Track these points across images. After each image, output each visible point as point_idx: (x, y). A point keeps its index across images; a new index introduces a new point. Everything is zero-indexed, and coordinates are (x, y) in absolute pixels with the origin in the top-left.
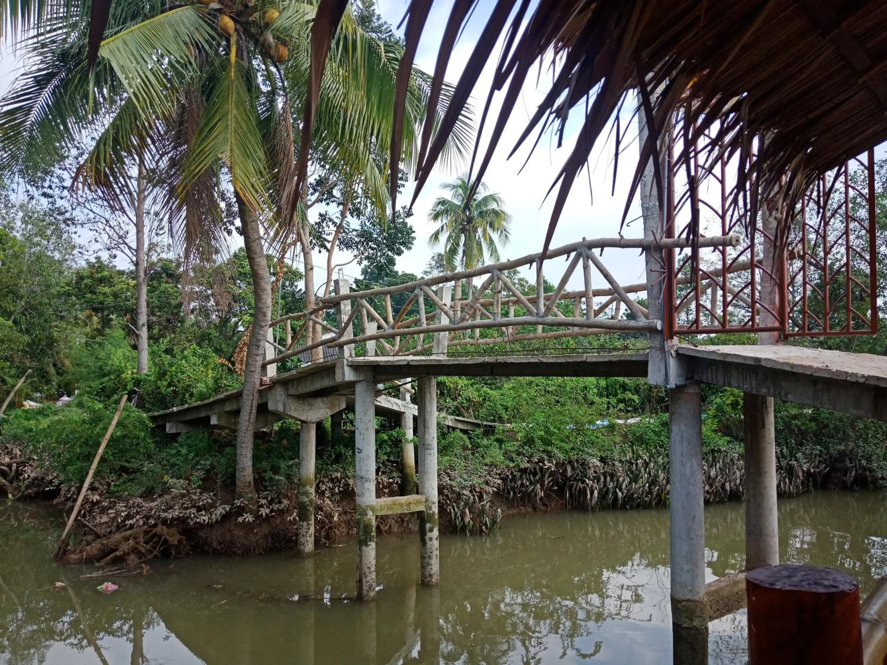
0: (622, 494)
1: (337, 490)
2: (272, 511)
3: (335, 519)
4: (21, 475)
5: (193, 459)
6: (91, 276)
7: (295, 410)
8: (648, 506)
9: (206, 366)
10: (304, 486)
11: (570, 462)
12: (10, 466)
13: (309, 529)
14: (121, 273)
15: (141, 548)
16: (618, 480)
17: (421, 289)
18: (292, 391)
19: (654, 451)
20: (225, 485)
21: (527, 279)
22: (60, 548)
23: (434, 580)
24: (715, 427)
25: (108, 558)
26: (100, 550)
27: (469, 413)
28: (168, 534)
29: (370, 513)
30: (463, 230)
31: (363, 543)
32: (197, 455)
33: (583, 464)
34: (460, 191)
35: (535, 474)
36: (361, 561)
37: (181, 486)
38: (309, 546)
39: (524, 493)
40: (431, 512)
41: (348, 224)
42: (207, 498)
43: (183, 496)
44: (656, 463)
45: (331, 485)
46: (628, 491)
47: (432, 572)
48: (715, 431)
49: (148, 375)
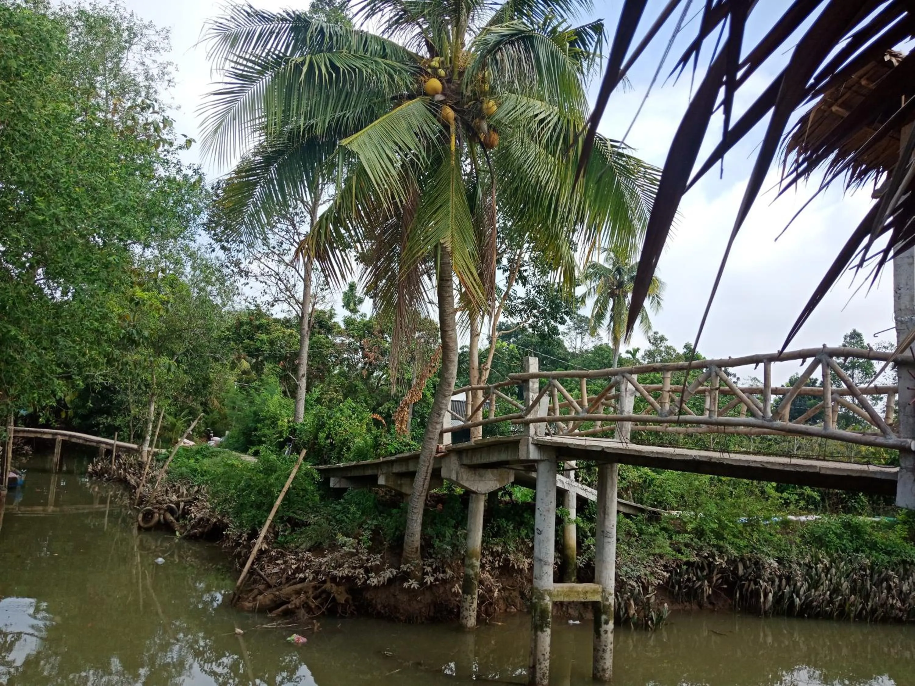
0: (800, 600)
1: (497, 565)
2: (436, 579)
3: (496, 594)
4: (188, 514)
5: (360, 518)
6: (250, 323)
7: (467, 480)
8: (828, 617)
9: (361, 420)
10: (471, 558)
11: (742, 559)
12: (178, 504)
13: (472, 603)
14: (277, 321)
15: (310, 603)
16: (795, 585)
17: (624, 377)
18: (466, 461)
19: (835, 555)
20: (391, 548)
21: (675, 347)
22: (235, 594)
23: (607, 676)
24: (905, 534)
25: (280, 609)
26: (272, 601)
27: (627, 494)
28: (337, 591)
29: (547, 598)
30: (612, 295)
31: (538, 628)
32: (363, 514)
33: (756, 563)
34: (612, 255)
35: (702, 569)
36: (536, 646)
37: (351, 545)
38: (471, 622)
39: (690, 588)
40: (607, 603)
41: (515, 292)
42: (376, 560)
43: (352, 555)
44: (837, 568)
45: (491, 558)
46: (807, 598)
47: (606, 667)
48: (905, 539)
49: (304, 425)
